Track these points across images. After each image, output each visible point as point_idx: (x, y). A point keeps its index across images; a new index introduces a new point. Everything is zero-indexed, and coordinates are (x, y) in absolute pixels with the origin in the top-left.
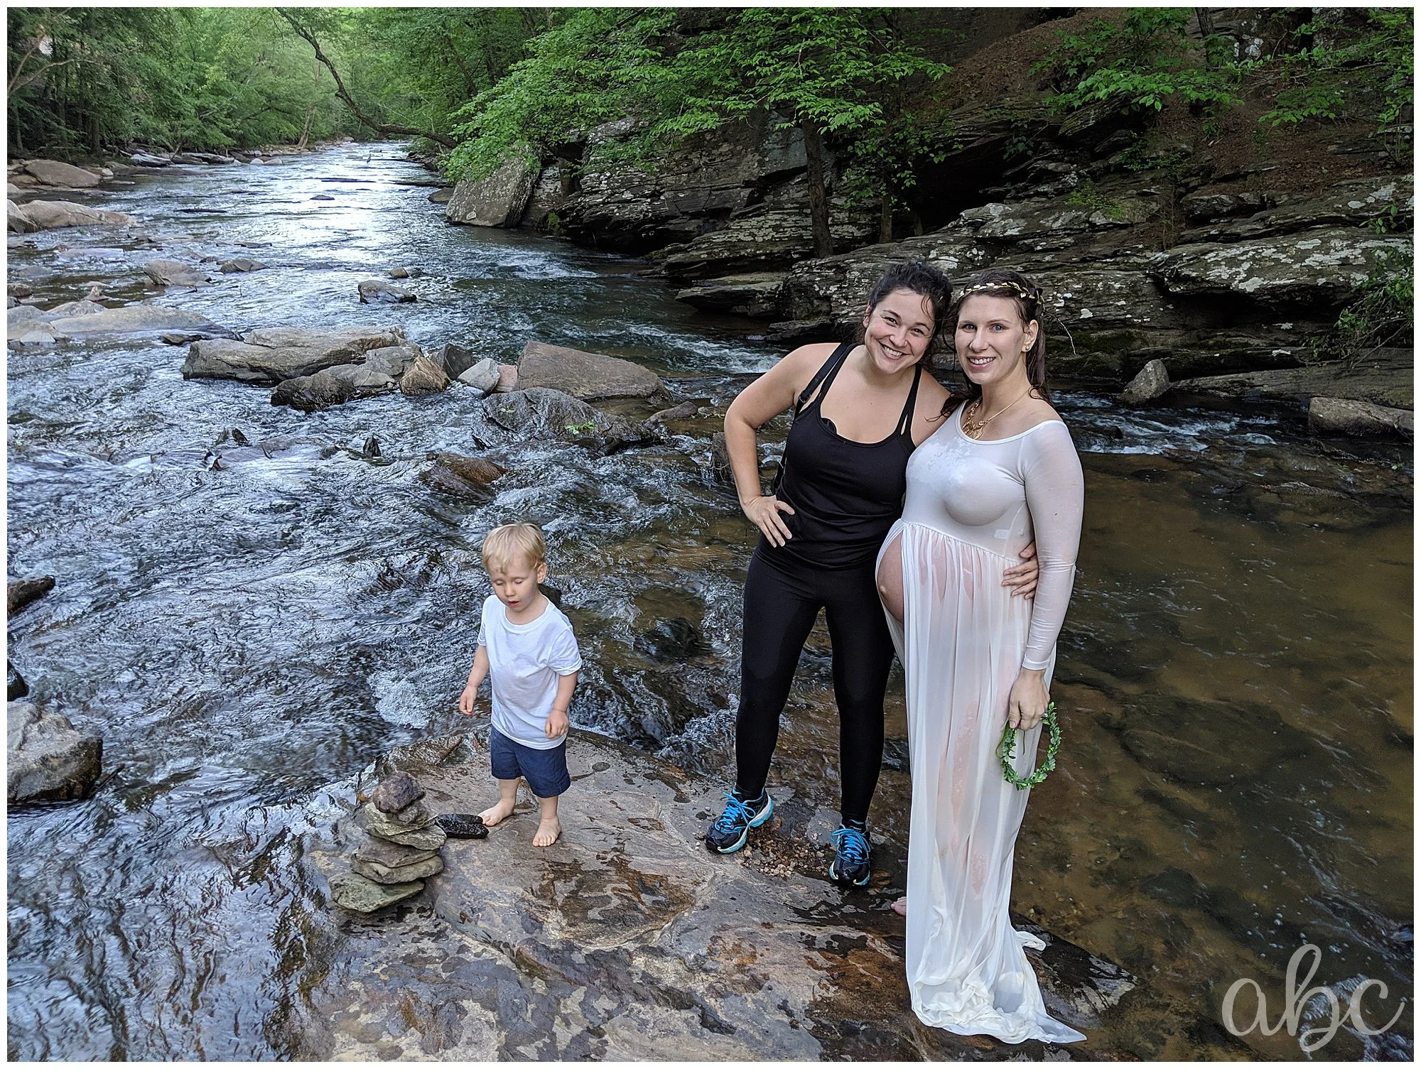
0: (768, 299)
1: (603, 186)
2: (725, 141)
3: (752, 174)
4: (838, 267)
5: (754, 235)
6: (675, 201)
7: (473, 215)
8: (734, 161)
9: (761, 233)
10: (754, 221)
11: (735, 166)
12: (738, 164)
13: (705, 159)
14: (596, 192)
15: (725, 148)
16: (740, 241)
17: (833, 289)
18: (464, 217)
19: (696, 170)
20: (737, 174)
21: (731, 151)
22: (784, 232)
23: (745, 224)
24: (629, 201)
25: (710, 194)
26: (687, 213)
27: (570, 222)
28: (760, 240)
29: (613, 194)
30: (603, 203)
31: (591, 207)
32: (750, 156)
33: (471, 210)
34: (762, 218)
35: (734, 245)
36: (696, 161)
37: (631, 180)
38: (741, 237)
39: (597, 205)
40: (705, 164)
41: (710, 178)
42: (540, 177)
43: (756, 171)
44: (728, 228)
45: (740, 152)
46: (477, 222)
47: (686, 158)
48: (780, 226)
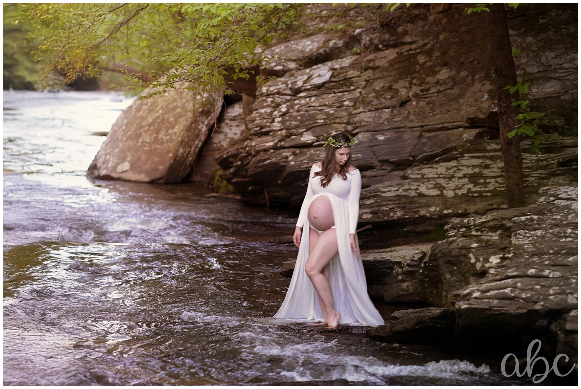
0: (410, 274)
1: (276, 125)
2: (445, 64)
3: (480, 110)
4: (502, 227)
5: (441, 188)
6: (373, 145)
7: (126, 166)
8: (456, 91)
9: (452, 185)
10: (441, 168)
11: (456, 99)
12: (461, 95)
13: (416, 89)
14: (267, 134)
15: (444, 74)
16: (421, 195)
17: (494, 260)
18: (115, 168)
19: (403, 104)
20: (459, 110)
21: (452, 78)
22: (486, 184)
23: (428, 171)
24: (308, 146)
25: (420, 137)
26: (386, 162)
27: (235, 174)
28: (450, 194)
29: (289, 136)
30: (275, 148)
31: (258, 152)
32: (478, 86)
33: (123, 160)
34: (453, 163)
35: (411, 200)
36: (403, 92)
37: (313, 118)
38: (423, 189)
39: (266, 150)
40: (416, 96)
41: (421, 114)
42: (221, 119)
43: (486, 105)
44: (405, 178)
45: (464, 80)
46: (130, 176)
47: (390, 88)
48: (480, 175)
